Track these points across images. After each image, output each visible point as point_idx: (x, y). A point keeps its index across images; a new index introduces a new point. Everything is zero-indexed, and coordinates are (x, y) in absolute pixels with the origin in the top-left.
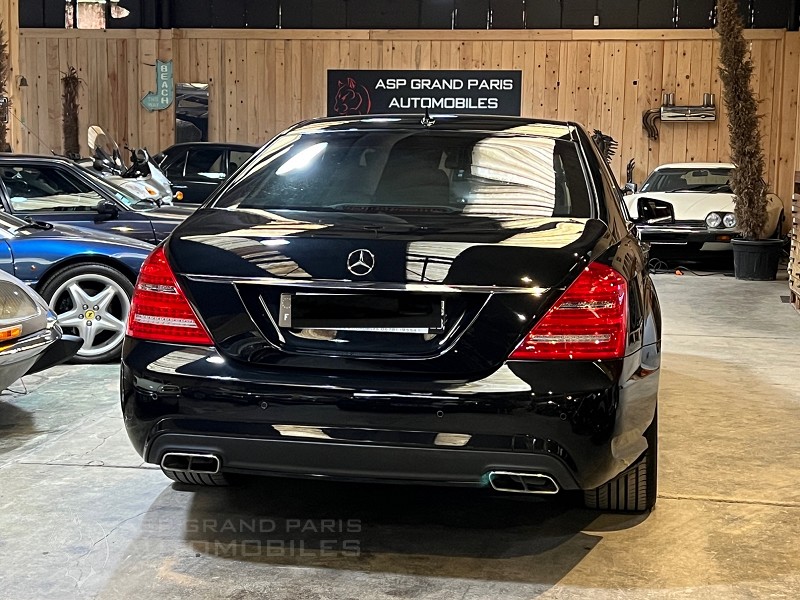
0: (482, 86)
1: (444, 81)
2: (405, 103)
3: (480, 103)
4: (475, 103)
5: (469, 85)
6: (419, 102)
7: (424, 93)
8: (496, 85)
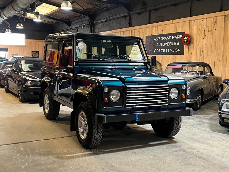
0: (175, 38)
1: (167, 37)
2: (160, 45)
3: (175, 43)
4: (174, 44)
5: (173, 38)
6: (162, 44)
7: (164, 41)
8: (178, 37)
